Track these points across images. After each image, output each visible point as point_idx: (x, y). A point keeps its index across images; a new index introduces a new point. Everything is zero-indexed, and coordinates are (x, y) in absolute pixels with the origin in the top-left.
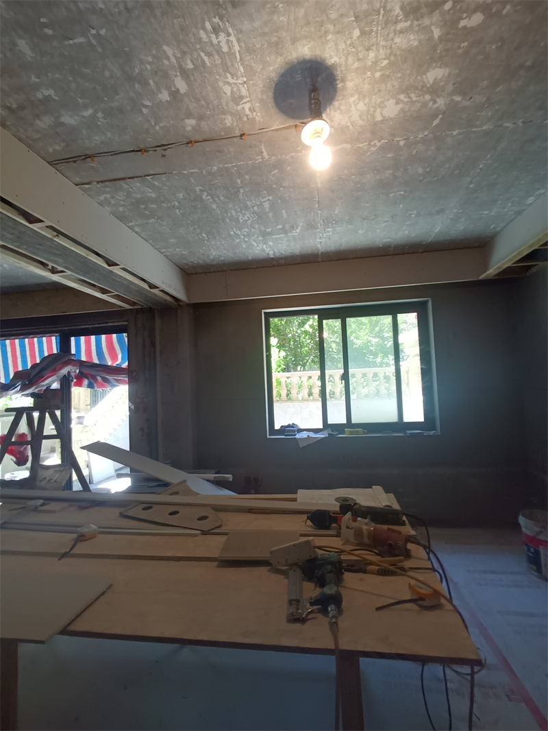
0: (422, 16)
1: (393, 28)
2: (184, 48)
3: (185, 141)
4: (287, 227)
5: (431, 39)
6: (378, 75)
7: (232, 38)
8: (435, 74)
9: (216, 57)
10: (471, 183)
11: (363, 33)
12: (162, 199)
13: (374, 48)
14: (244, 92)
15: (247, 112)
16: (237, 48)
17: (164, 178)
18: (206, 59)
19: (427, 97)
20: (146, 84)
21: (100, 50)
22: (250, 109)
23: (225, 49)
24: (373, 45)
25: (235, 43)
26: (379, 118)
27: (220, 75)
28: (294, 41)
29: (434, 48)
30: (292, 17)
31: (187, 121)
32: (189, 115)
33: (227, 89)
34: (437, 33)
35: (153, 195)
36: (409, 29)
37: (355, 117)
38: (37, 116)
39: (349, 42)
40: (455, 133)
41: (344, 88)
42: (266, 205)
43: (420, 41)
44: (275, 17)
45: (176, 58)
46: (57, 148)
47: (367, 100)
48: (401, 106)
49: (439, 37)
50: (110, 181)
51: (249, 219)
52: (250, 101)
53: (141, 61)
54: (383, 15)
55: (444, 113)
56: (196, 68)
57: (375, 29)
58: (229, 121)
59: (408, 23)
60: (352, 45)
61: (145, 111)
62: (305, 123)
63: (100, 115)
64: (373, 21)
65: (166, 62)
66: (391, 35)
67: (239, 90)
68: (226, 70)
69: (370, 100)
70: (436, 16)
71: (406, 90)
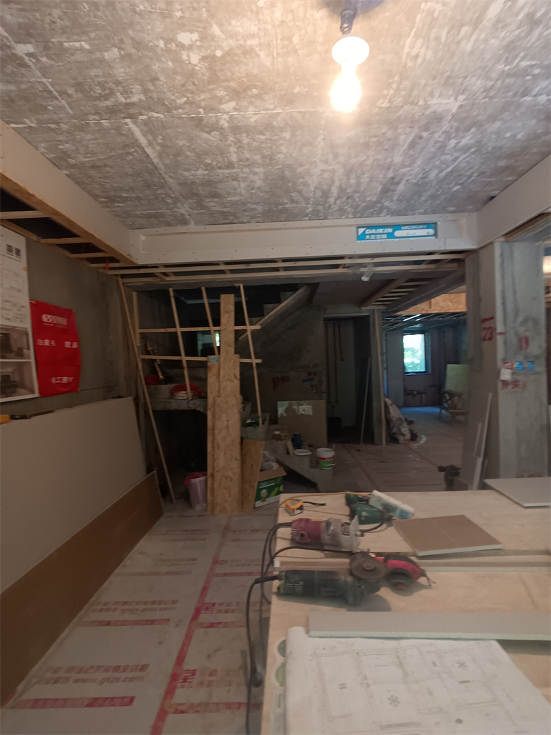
1: (262, 41)
5: (220, 25)
11: (290, 39)
13: (277, 23)
18: (443, 35)
24: (278, 26)
25: (407, 46)
27: (445, 15)
39: (303, 32)
43: (230, 24)
45: (469, 39)
49: (211, 26)
54: (273, 52)
57: (279, 41)
59: (249, 42)
64: (282, 48)
65: (482, 36)
66: (262, 34)
68: (433, 20)
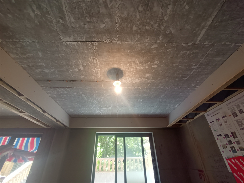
0: (143, 64)
1: (137, 65)
2: (84, 61)
3: (80, 80)
4: (108, 106)
6: (134, 73)
7: (97, 61)
8: (147, 75)
9: (93, 64)
10: (160, 100)
12: (69, 94)
14: (99, 72)
15: (99, 76)
16: (98, 63)
17: (71, 89)
18: (90, 64)
19: (146, 79)
20: (72, 66)
21: (61, 58)
22: (100, 76)
23: (95, 63)
24: (132, 67)
25: (98, 62)
26: (134, 82)
27: (93, 68)
28: (113, 64)
29: (147, 70)
30: (113, 60)
31: (82, 76)
32: (83, 75)
33: (94, 71)
34: (147, 67)
35: (66, 93)
36: (141, 66)
37: (128, 81)
38: (37, 69)
40: (154, 88)
41: (125, 75)
42: (102, 99)
43: (143, 68)
44: (109, 59)
45: (82, 62)
46: (39, 77)
47: (131, 78)
48: (140, 80)
50: (53, 87)
51: (96, 103)
52: (100, 74)
53: (72, 62)
54: (134, 62)
55: (151, 83)
56: (87, 65)
58: (94, 77)
59: (140, 65)
60: (127, 67)
61: (70, 72)
62: (115, 81)
63: (56, 71)
64: (132, 63)
65: (79, 63)
67: (97, 71)
68: (95, 67)
69: (132, 78)
70: (146, 64)
71: (141, 77)
